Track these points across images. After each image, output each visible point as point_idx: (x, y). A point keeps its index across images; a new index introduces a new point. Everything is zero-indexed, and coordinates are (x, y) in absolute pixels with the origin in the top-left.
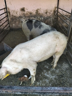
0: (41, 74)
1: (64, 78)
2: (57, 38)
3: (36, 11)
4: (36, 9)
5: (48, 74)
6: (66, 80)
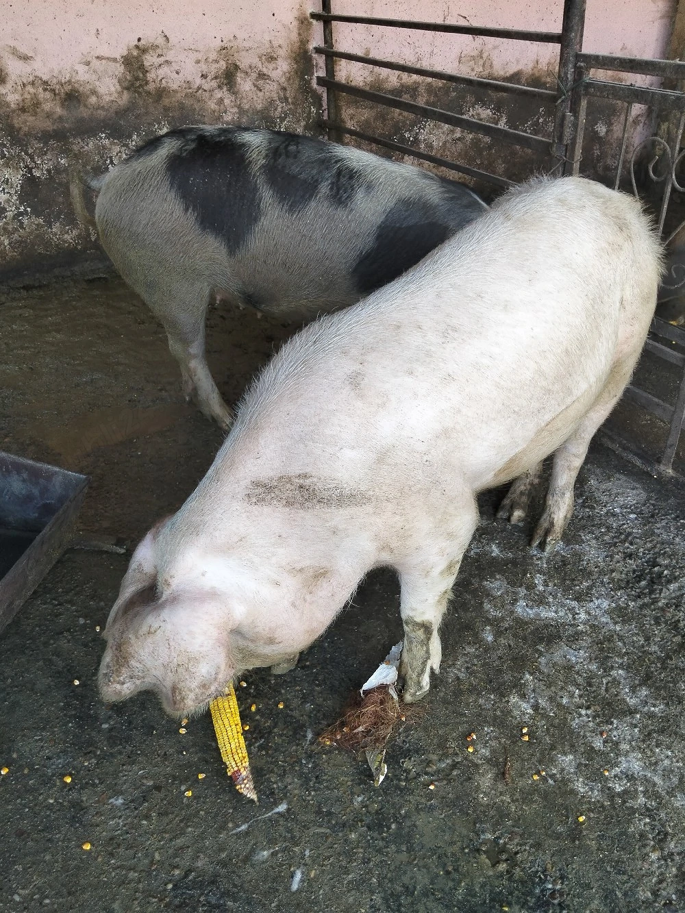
0: (488, 621)
1: (672, 587)
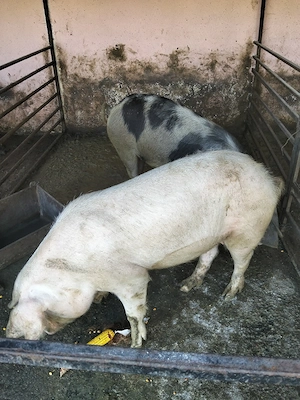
3: (168, 59)
4: (169, 53)
5: (207, 318)
6: (279, 343)
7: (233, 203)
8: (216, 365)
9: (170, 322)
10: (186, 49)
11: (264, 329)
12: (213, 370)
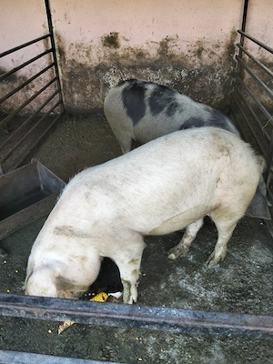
0: (167, 281)
2: (224, 149)
3: (159, 46)
4: (159, 40)
5: (192, 283)
6: (258, 307)
7: (223, 177)
8: (202, 320)
9: (158, 286)
10: (175, 37)
11: (244, 293)
12: (199, 324)
